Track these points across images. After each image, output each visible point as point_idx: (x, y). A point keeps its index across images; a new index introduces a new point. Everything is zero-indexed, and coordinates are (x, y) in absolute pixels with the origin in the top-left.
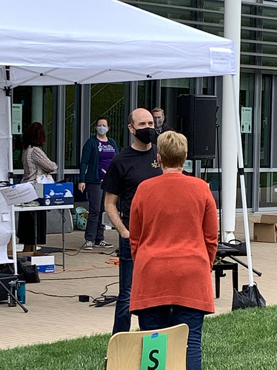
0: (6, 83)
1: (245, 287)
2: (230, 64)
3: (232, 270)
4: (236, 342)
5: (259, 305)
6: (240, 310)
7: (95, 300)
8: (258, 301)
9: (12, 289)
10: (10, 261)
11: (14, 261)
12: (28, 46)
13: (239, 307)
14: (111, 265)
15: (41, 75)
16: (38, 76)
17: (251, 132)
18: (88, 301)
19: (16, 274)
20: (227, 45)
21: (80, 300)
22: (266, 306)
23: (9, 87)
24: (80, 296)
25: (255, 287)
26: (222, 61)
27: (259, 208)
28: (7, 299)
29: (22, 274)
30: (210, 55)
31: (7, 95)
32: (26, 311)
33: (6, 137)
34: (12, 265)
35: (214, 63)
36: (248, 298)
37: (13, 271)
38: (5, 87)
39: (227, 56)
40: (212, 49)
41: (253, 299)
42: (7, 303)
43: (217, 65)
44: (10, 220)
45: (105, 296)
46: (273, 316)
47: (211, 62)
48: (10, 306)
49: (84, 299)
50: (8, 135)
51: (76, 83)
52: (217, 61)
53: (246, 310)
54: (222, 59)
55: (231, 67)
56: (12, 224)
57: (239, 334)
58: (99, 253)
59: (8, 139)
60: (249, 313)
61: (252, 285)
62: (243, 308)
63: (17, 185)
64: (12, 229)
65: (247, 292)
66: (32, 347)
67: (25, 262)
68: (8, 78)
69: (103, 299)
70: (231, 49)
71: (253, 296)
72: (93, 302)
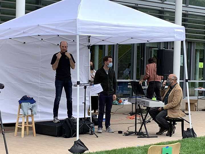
0: (88, 44)
1: (188, 129)
2: (183, 36)
3: (181, 122)
4: (187, 152)
5: (194, 136)
6: (186, 138)
7: (125, 133)
8: (193, 135)
9: (91, 128)
10: (89, 116)
11: (91, 116)
12: (103, 28)
13: (186, 137)
14: (128, 119)
15: (103, 40)
16: (101, 41)
17: (182, 65)
18: (122, 133)
19: (91, 122)
20: (182, 28)
21: (119, 133)
22: (197, 137)
23: (89, 45)
24: (118, 131)
25: (192, 129)
26: (179, 35)
27: (186, 97)
28: (89, 132)
29: (94, 122)
30: (175, 32)
31: (89, 48)
32: (97, 137)
33: (88, 66)
34: (90, 118)
35: (176, 36)
36: (189, 133)
37: (90, 120)
38: (88, 45)
39: (181, 33)
40: (176, 30)
41: (192, 134)
42: (89, 133)
43: (177, 37)
44: (89, 99)
45: (128, 131)
46: (201, 141)
47: (175, 35)
48: (90, 135)
49: (120, 132)
50: (89, 65)
51: (117, 44)
52: (177, 35)
53: (189, 138)
54: (180, 34)
55: (183, 37)
56: (90, 101)
57: (188, 148)
58: (123, 114)
59: (89, 66)
60: (190, 139)
61: (191, 128)
62: (188, 138)
63: (95, 85)
64: (90, 103)
65: (189, 131)
66: (103, 151)
67: (94, 117)
68: (89, 42)
69: (128, 132)
70: (183, 30)
71: (192, 133)
72: (124, 134)
